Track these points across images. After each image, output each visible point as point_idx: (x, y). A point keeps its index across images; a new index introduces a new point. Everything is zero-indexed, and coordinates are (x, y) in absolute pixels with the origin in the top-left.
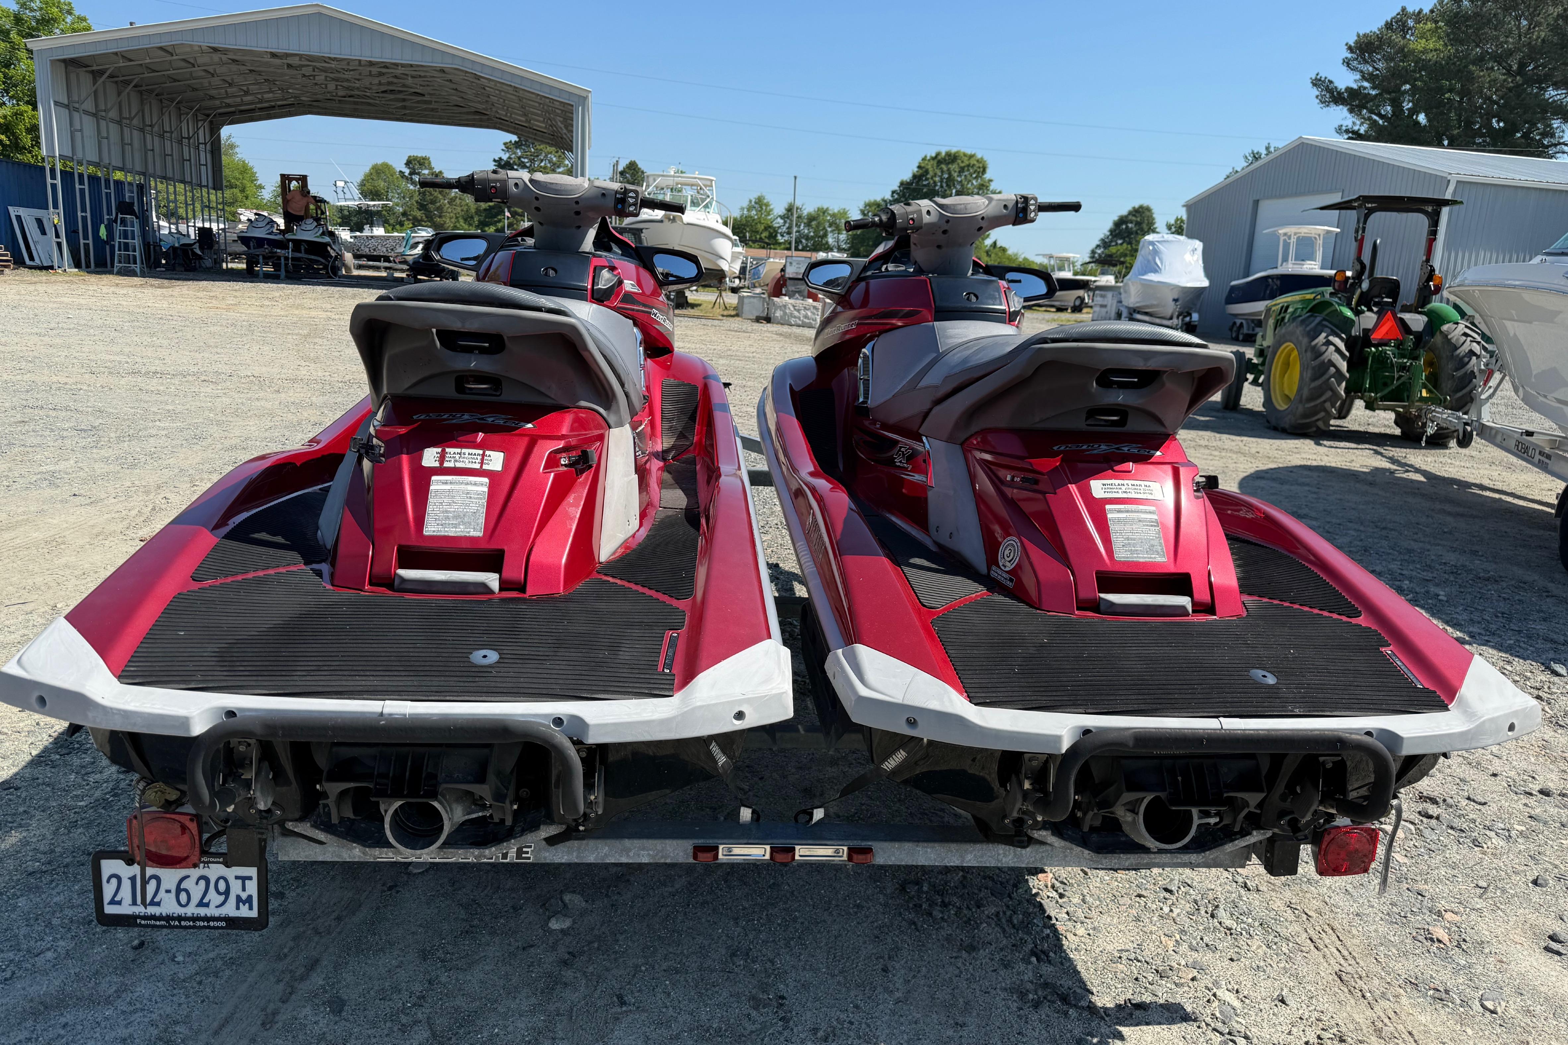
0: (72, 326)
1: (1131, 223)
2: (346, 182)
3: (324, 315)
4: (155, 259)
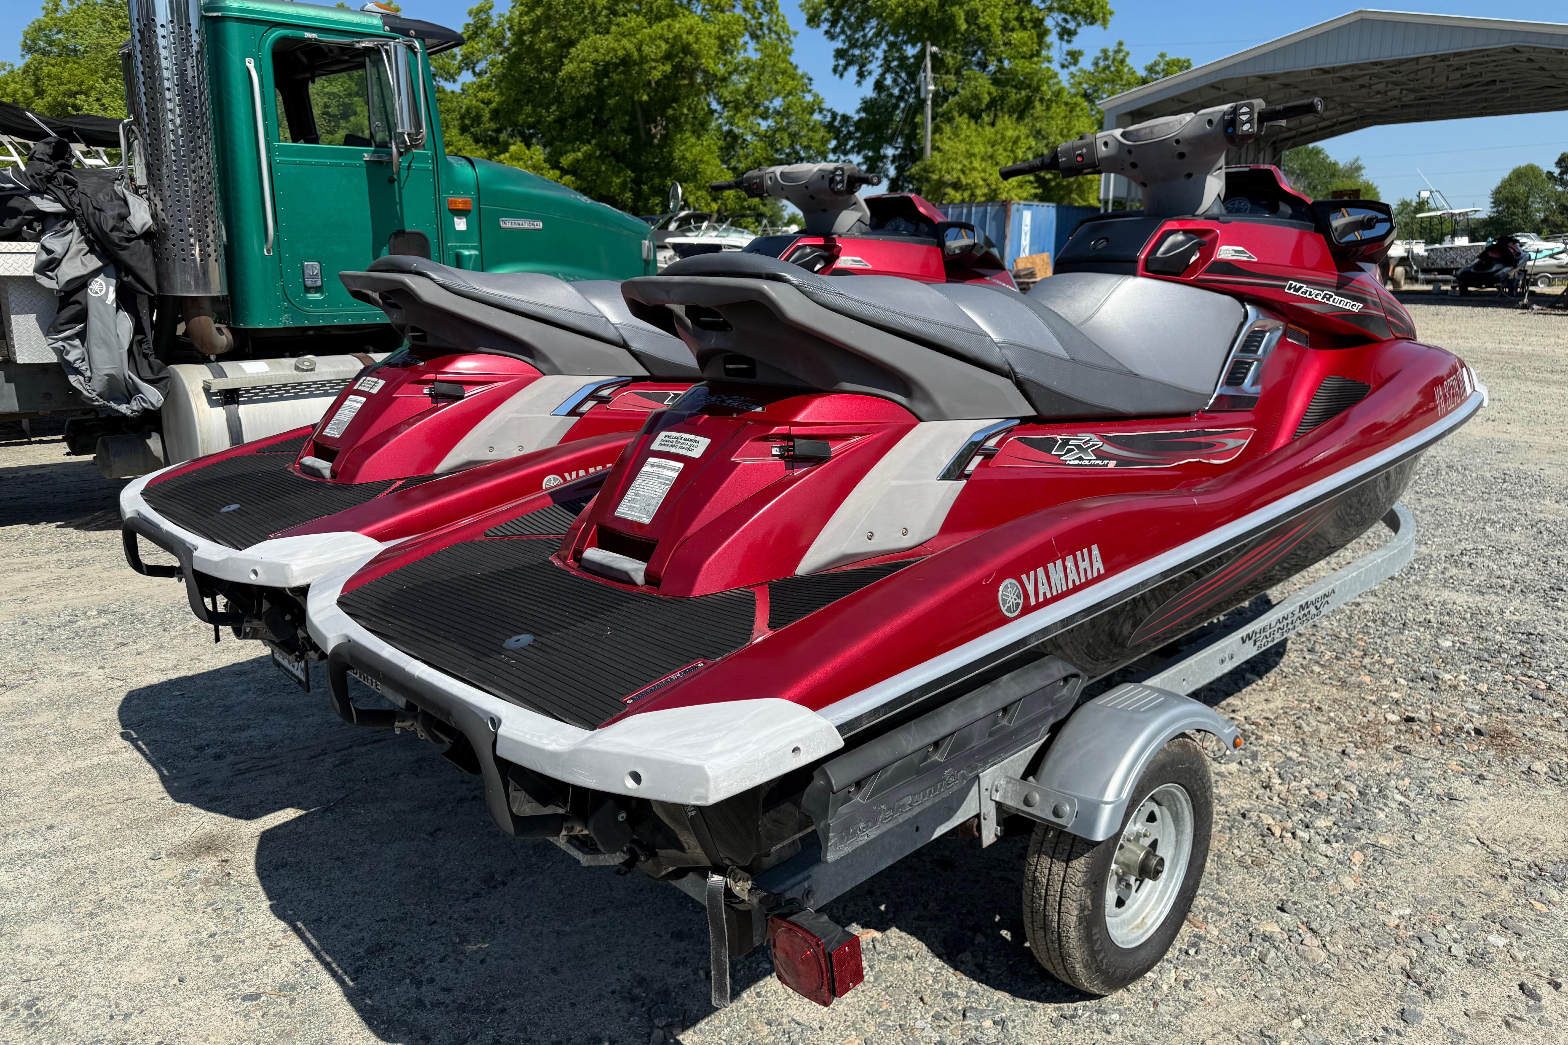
2: (1431, 192)
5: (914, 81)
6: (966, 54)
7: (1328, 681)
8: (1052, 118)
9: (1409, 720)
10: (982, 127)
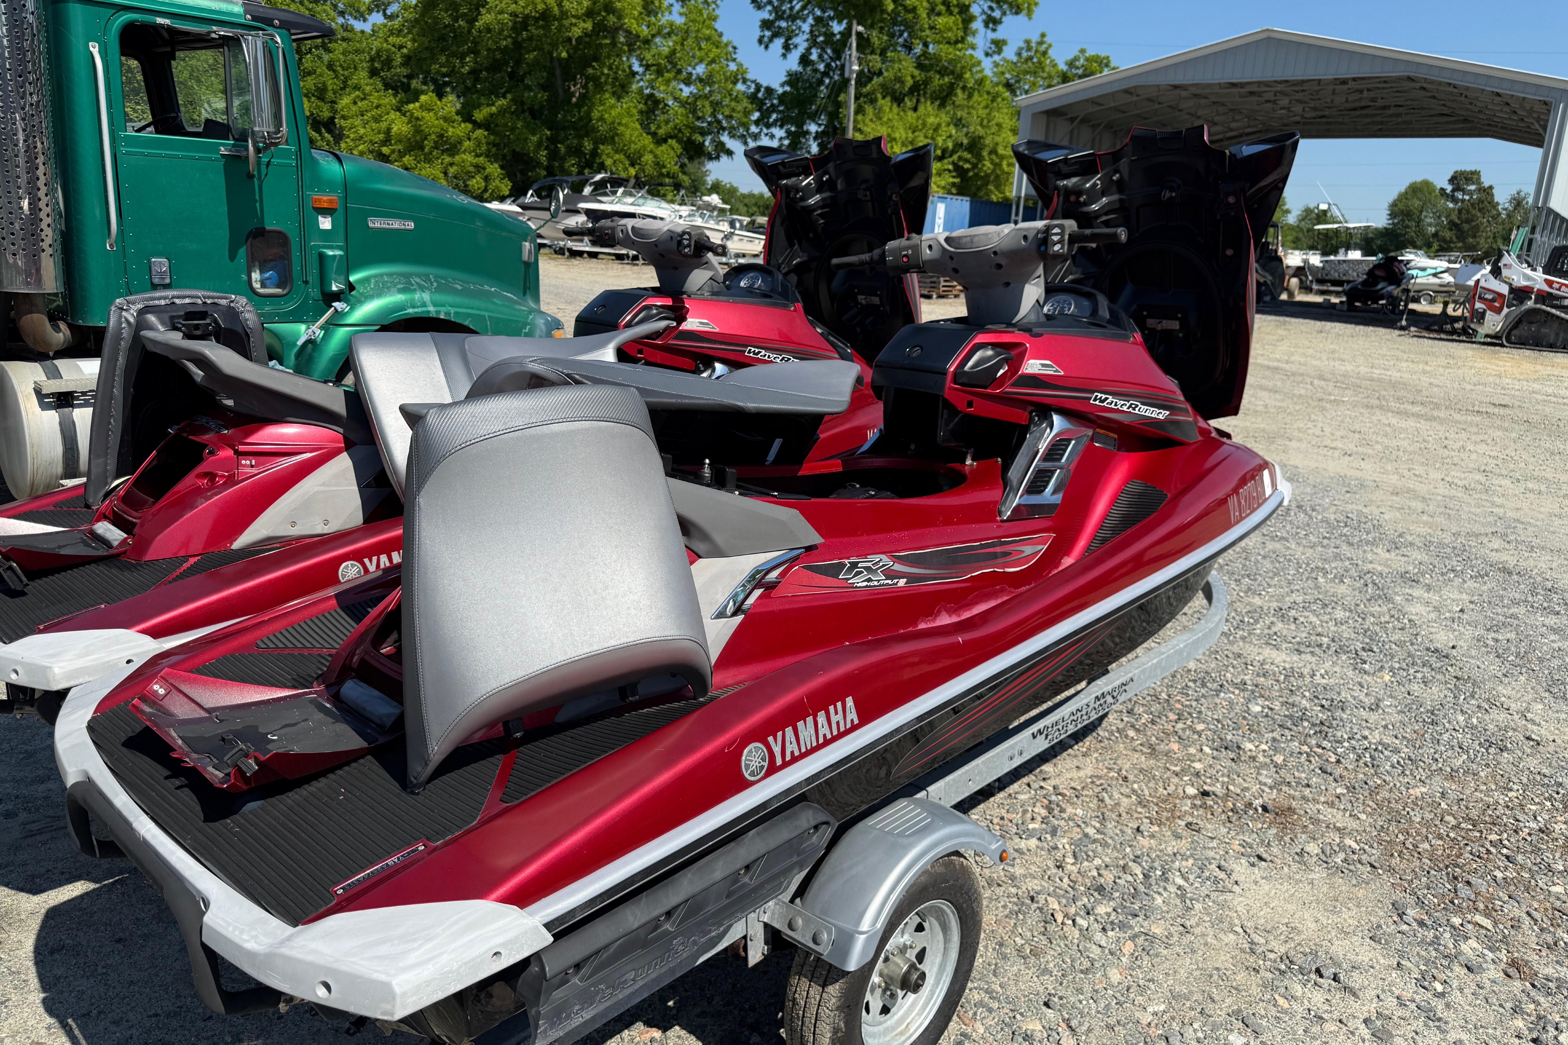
2: (1329, 204)
5: (839, 58)
6: (892, 35)
7: (1140, 747)
8: (973, 107)
9: (1205, 794)
10: (904, 111)
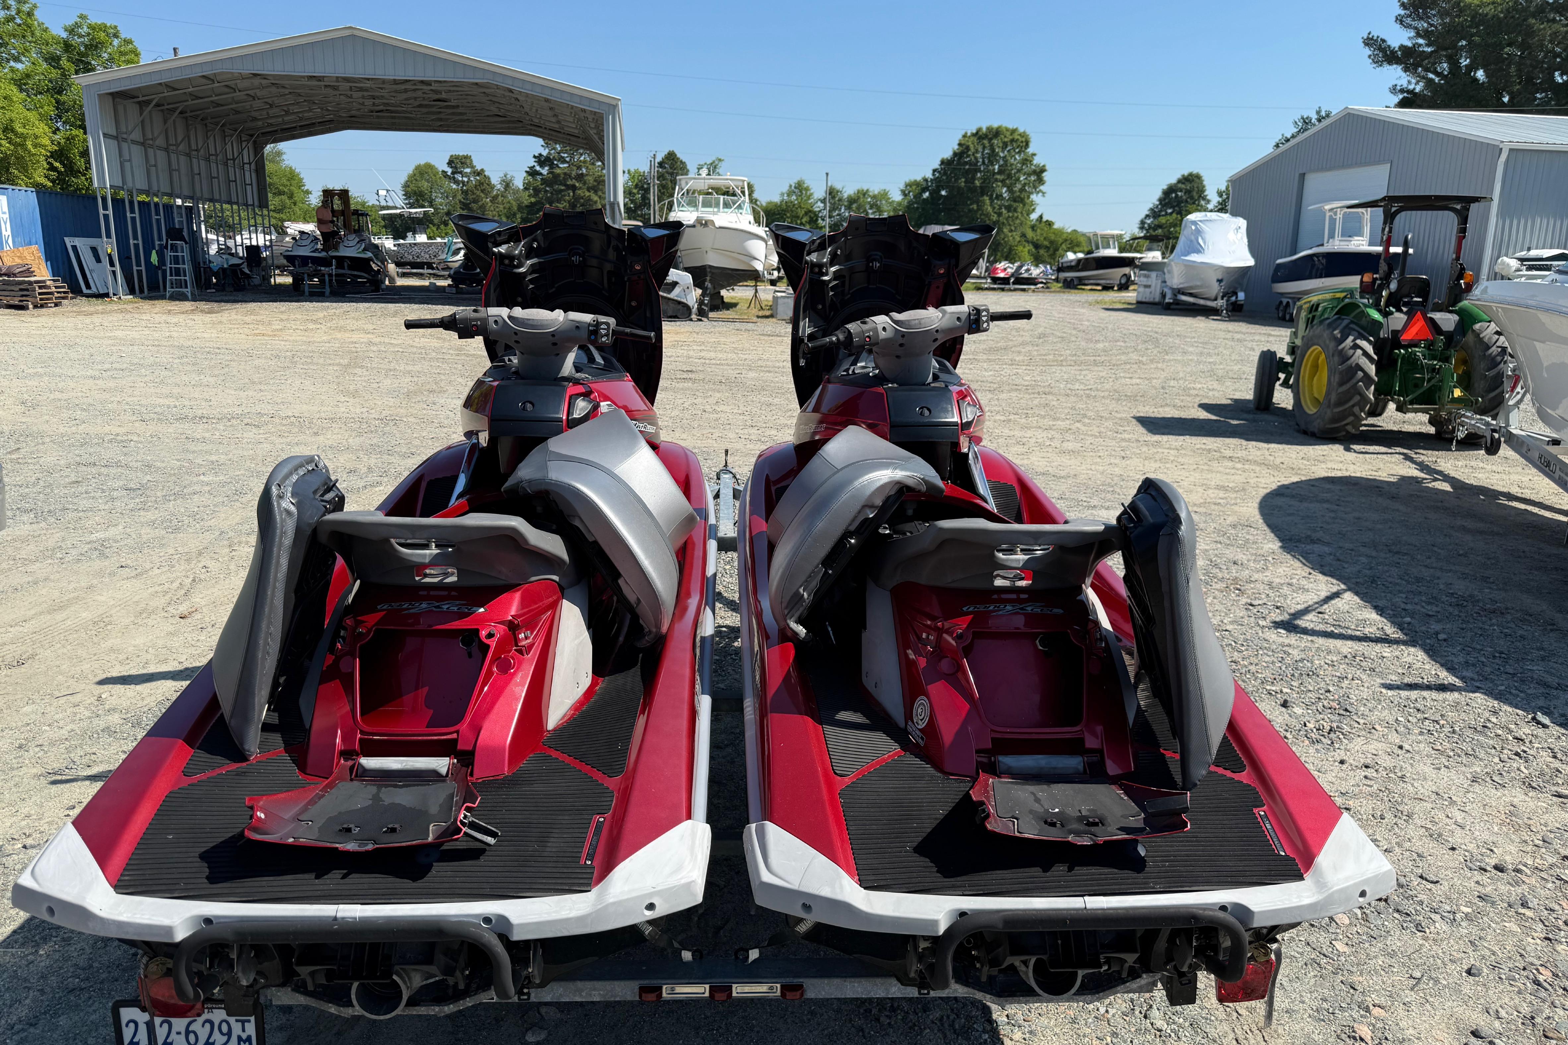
0: (125, 366)
1: (1181, 191)
2: (388, 191)
3: (364, 338)
4: (205, 280)
